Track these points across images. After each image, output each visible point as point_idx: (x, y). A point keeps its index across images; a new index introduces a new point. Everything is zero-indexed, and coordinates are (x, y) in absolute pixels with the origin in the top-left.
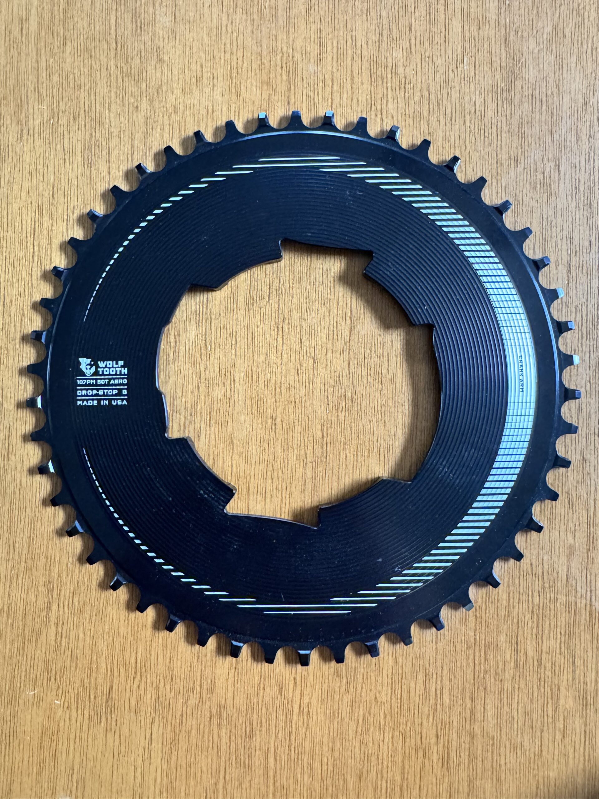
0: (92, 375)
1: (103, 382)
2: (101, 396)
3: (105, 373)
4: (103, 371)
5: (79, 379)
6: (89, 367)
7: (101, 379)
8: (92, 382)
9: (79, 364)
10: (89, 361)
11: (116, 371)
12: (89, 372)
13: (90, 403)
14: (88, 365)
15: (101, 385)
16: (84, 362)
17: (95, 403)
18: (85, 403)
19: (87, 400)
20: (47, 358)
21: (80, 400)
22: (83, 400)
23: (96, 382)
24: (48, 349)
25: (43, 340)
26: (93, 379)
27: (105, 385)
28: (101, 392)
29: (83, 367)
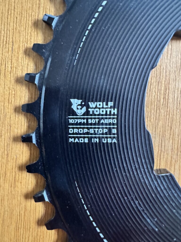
0: (84, 115)
1: (93, 121)
2: (92, 134)
3: (95, 113)
4: (93, 112)
5: (71, 118)
6: (79, 107)
7: (91, 118)
8: (82, 121)
9: (71, 104)
10: (79, 102)
11: (106, 111)
12: (81, 112)
13: (82, 141)
14: (79, 105)
15: (91, 124)
16: (75, 103)
17: (86, 140)
18: (77, 140)
19: (78, 138)
20: (40, 98)
21: (71, 137)
22: (75, 138)
23: (87, 121)
24: (41, 90)
25: (36, 82)
26: (84, 119)
27: (95, 124)
28: (92, 131)
29: (74, 107)
